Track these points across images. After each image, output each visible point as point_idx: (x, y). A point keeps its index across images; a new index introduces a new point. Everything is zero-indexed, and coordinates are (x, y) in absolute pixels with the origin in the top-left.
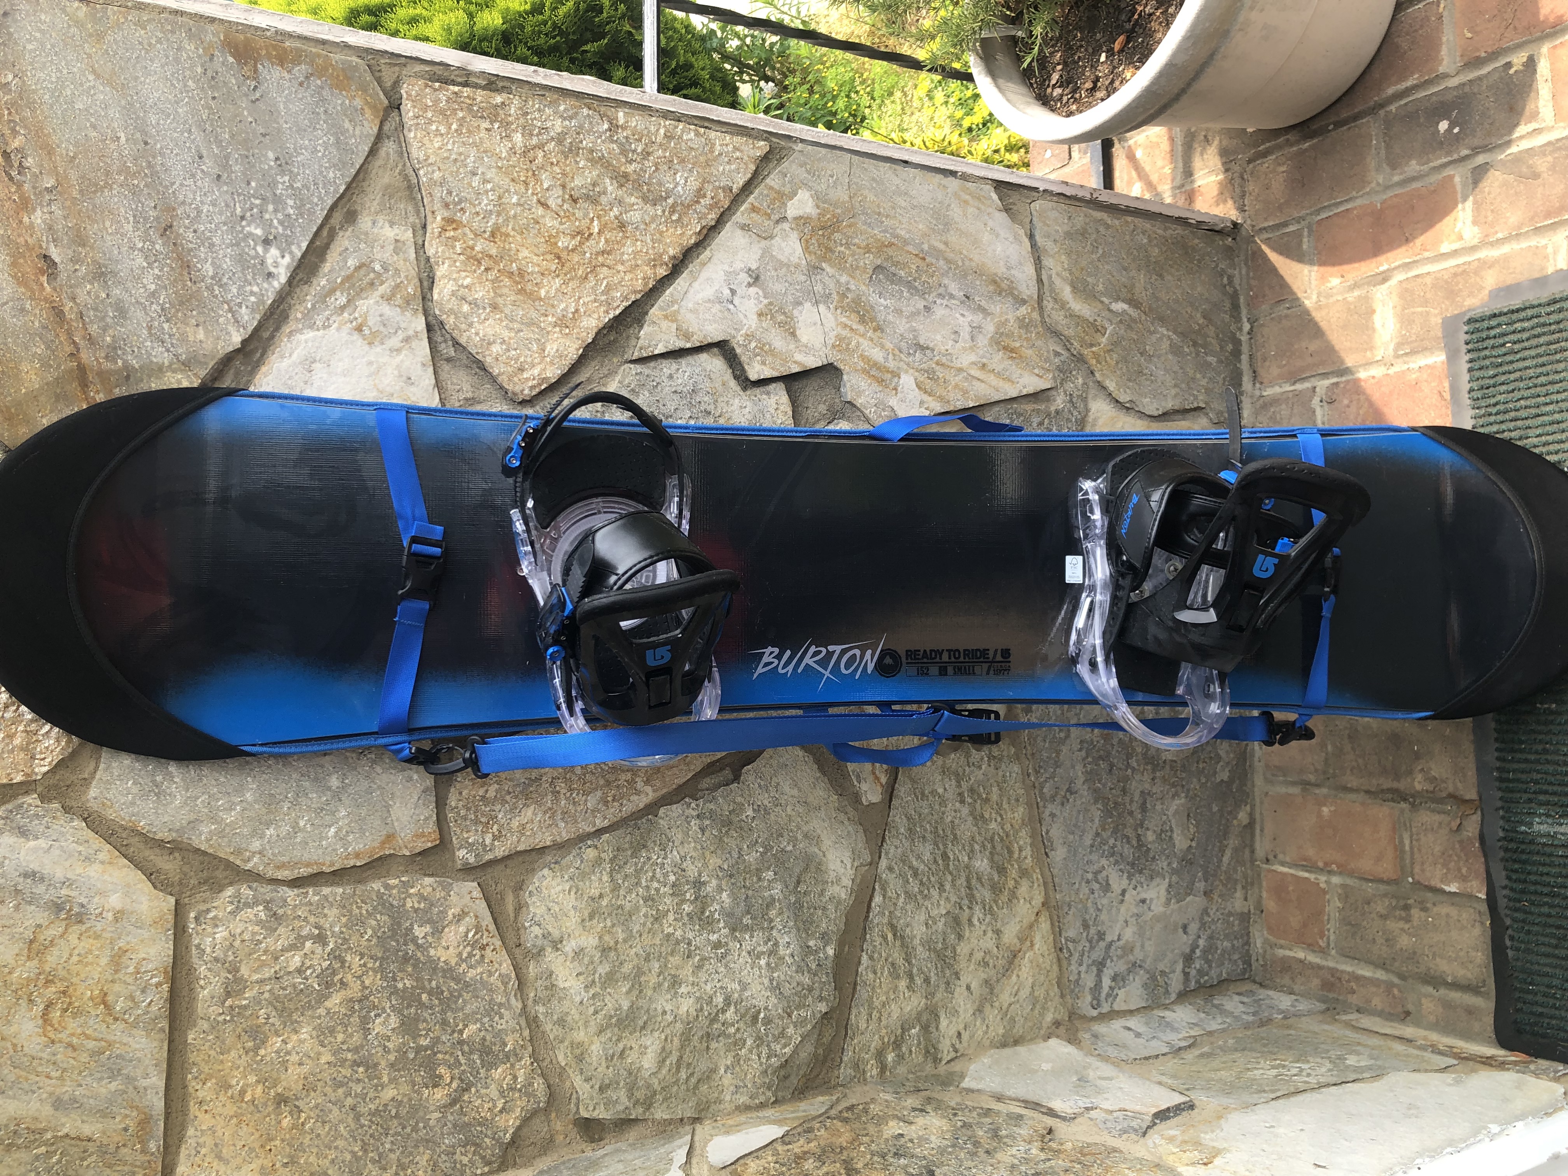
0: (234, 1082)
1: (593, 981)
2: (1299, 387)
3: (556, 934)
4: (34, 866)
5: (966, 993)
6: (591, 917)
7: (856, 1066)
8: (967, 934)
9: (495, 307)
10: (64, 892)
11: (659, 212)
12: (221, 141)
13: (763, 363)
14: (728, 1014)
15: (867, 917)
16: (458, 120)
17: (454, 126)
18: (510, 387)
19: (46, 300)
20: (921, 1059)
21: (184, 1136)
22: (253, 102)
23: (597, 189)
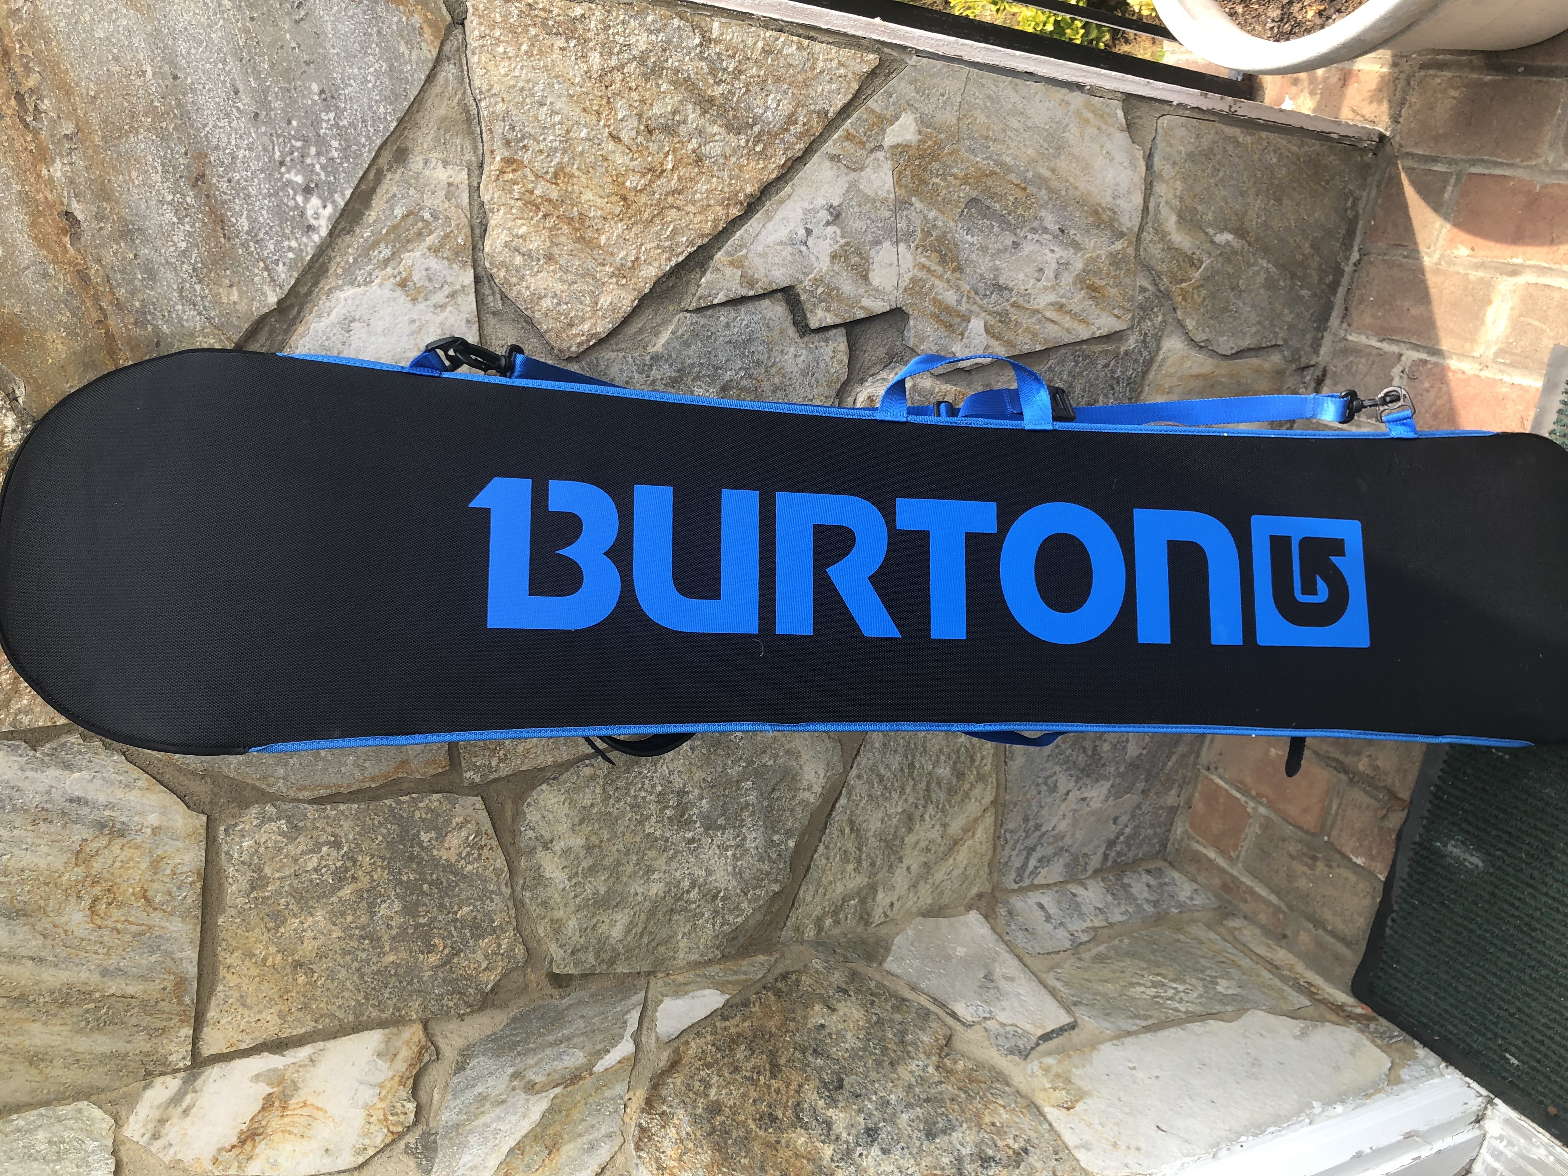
0: (257, 952)
1: (577, 873)
2: (1386, 347)
3: (547, 836)
4: (79, 793)
5: (905, 873)
6: (581, 823)
7: (797, 929)
8: (917, 827)
9: (549, 258)
10: (107, 813)
11: (742, 143)
12: (259, 72)
13: (827, 310)
14: (692, 895)
15: (830, 814)
16: (529, 39)
17: (524, 47)
18: (557, 345)
19: (70, 263)
20: (854, 923)
21: (214, 990)
22: (297, 22)
23: (677, 118)
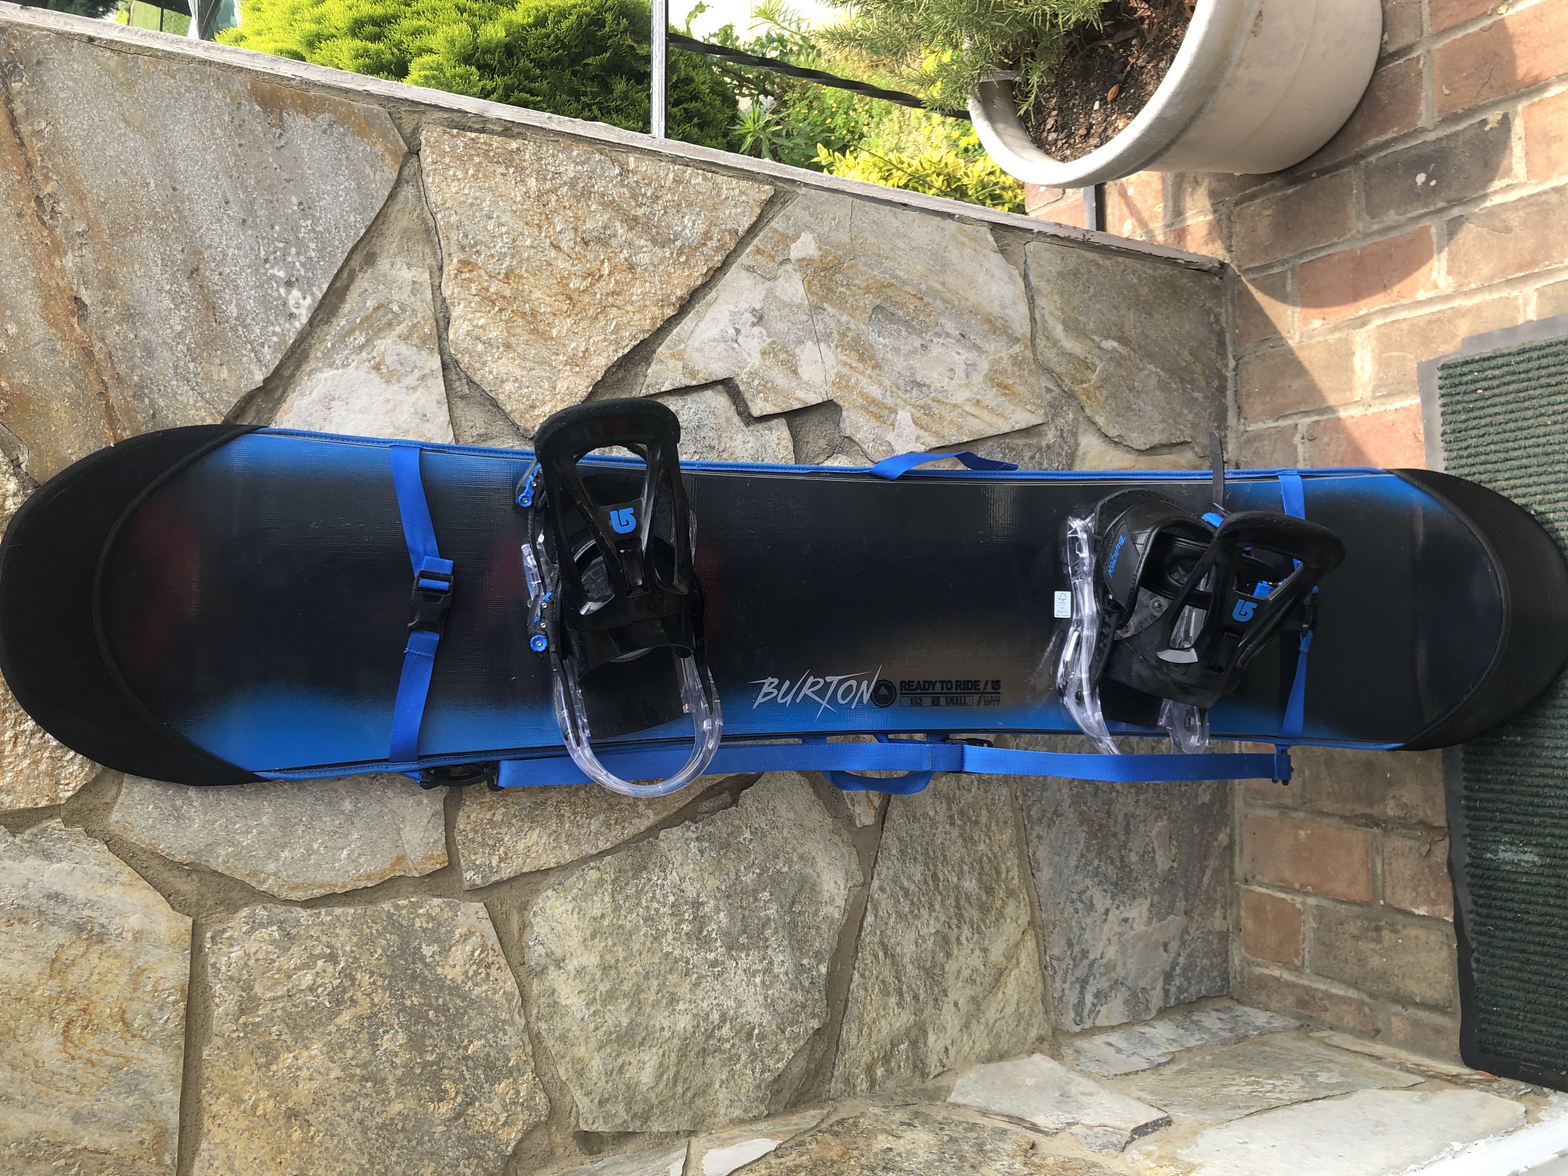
0: (246, 1097)
1: (594, 999)
2: (1282, 423)
3: (559, 952)
4: (58, 888)
5: (954, 1010)
6: (593, 936)
7: (847, 1081)
8: (955, 952)
9: (508, 346)
10: (86, 913)
11: (668, 254)
12: (247, 187)
13: (766, 400)
14: (724, 1031)
15: (859, 936)
16: (475, 165)
17: (471, 172)
18: (521, 424)
19: (76, 341)
20: (909, 1073)
21: (197, 1149)
22: (278, 149)
23: (608, 232)
